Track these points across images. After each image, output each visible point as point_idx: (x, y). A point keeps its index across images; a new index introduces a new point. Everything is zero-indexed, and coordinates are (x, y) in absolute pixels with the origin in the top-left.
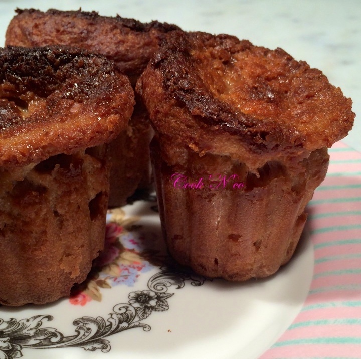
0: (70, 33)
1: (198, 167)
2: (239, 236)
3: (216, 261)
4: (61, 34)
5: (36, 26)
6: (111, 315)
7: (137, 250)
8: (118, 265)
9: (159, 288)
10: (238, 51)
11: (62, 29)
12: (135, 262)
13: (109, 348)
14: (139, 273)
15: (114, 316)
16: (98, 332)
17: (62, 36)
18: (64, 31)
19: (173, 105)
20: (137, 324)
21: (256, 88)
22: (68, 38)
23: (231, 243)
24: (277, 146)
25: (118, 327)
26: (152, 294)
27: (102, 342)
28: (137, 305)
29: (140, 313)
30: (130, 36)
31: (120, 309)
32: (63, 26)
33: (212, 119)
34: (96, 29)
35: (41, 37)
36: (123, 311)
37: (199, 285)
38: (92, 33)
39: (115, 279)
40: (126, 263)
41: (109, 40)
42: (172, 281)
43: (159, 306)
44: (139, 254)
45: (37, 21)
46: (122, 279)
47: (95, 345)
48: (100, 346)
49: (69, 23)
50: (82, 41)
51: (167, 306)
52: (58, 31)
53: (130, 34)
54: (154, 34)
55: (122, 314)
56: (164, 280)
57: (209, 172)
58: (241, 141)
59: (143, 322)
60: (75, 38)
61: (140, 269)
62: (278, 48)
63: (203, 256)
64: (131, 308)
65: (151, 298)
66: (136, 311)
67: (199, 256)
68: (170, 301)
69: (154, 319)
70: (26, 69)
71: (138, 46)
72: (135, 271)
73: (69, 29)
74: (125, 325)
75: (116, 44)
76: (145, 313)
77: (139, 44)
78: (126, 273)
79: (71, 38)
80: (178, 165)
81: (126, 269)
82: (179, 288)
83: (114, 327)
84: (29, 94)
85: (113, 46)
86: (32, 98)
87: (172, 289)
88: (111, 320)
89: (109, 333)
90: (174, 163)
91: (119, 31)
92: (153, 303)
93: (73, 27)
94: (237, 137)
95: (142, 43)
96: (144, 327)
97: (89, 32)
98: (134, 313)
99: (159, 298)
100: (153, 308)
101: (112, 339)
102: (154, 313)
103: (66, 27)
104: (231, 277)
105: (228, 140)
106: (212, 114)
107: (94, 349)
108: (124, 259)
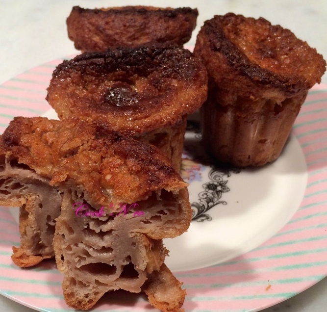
0: (133, 26)
1: (247, 105)
2: (266, 140)
3: (249, 157)
4: (128, 28)
5: (107, 23)
6: (200, 199)
7: (190, 158)
8: (184, 170)
9: (217, 178)
10: (239, 24)
11: (128, 24)
12: (193, 166)
13: (210, 218)
14: (200, 172)
15: (202, 200)
16: (199, 211)
17: (129, 29)
18: (129, 26)
19: (237, 75)
20: (217, 202)
21: (261, 50)
22: (133, 30)
23: (260, 145)
24: (299, 90)
25: (208, 206)
26: (216, 183)
27: (205, 216)
28: (211, 191)
29: (216, 195)
30: (171, 23)
31: (203, 195)
32: (129, 22)
33: (266, 81)
34: (149, 21)
35: (113, 31)
36: (205, 196)
37: (238, 172)
38: (148, 24)
39: (189, 179)
40: (188, 168)
41: (159, 28)
42: (222, 173)
43: (224, 189)
44: (192, 160)
45: (106, 20)
46: (191, 178)
47: (202, 218)
48: (204, 218)
49: (132, 20)
50: (142, 31)
51: (228, 188)
52: (125, 26)
53: (170, 21)
54: (182, 17)
55: (206, 198)
56: (216, 173)
57: (254, 108)
58: (280, 90)
59: (220, 200)
60: (138, 30)
61: (199, 170)
62: (260, 17)
63: (241, 156)
64: (208, 194)
65: (216, 186)
66: (213, 195)
67: (239, 156)
68: (228, 185)
69: (225, 197)
70: (134, 61)
71: (177, 29)
72: (196, 171)
73: (133, 24)
74: (211, 204)
75: (164, 30)
76: (218, 195)
77: (177, 27)
78: (192, 174)
79: (135, 30)
80: (229, 105)
81: (191, 171)
82: (228, 176)
83: (206, 207)
84: (136, 75)
85: (163, 32)
86: (137, 79)
87: (225, 178)
88: (201, 203)
89: (205, 210)
90: (227, 104)
91: (163, 20)
92: (219, 188)
93: (135, 22)
94: (278, 89)
95: (178, 26)
96: (223, 202)
97: (146, 24)
98: (212, 196)
99: (221, 185)
100: (221, 191)
101: (209, 213)
102: (223, 193)
103: (130, 23)
104: (257, 164)
105: (273, 91)
106: (265, 79)
107: (202, 221)
108: (185, 165)
